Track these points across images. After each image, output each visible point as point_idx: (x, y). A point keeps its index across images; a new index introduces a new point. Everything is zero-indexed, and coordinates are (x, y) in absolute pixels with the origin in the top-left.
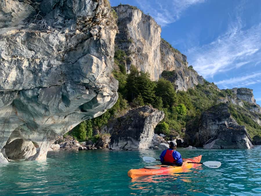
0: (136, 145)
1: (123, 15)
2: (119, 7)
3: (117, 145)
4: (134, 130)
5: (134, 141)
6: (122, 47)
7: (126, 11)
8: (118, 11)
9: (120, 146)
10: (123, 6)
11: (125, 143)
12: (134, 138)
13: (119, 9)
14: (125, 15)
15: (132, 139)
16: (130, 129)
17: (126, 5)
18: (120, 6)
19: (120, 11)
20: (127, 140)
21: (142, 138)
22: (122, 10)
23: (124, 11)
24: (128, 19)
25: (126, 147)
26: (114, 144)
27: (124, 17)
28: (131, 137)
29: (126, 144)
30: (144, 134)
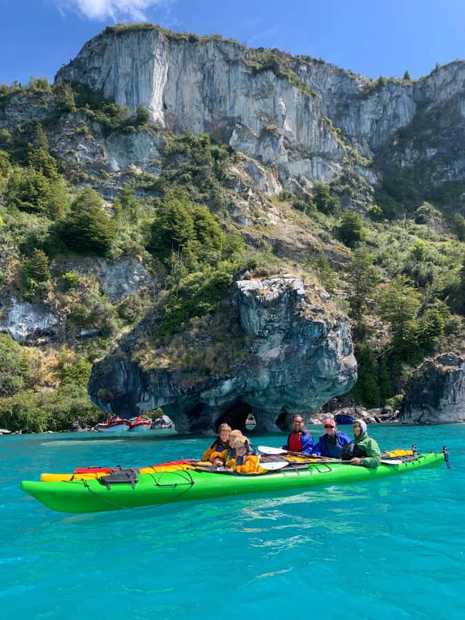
0: (436, 417)
1: (449, 92)
2: (434, 74)
3: (410, 417)
4: (431, 393)
5: (432, 410)
6: (453, 171)
7: (454, 80)
8: (433, 86)
9: (414, 419)
10: (445, 68)
11: (420, 413)
12: (432, 405)
13: (433, 79)
14: (453, 90)
15: (430, 407)
16: (425, 392)
17: (453, 64)
18: (436, 72)
19: (439, 83)
20: (422, 408)
21: (445, 406)
22: (444, 80)
23: (449, 80)
24: (461, 97)
25: (422, 419)
26: (405, 415)
27: (449, 96)
28: (429, 404)
29: (422, 416)
30: (447, 398)
